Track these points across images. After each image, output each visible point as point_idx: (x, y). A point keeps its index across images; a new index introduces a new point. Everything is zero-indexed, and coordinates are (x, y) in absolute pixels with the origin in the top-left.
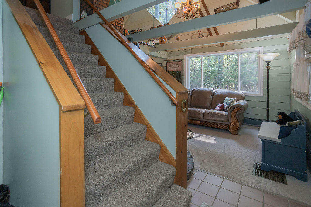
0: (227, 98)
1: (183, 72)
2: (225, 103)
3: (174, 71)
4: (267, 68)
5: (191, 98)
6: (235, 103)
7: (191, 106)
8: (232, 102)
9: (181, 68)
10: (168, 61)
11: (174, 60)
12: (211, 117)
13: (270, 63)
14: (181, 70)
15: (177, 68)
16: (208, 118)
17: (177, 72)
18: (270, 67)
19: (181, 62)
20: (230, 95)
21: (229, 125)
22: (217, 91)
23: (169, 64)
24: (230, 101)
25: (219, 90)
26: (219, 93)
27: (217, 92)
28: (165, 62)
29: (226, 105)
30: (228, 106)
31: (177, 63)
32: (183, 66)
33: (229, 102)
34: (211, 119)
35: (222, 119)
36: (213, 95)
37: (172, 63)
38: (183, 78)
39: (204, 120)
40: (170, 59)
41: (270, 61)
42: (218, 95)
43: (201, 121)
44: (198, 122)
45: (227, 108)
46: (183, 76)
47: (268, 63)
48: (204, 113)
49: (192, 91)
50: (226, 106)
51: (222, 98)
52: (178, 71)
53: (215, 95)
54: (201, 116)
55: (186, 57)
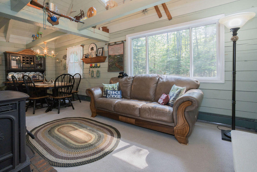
0: (175, 87)
1: (125, 56)
2: (171, 94)
3: (115, 56)
4: (232, 39)
5: (131, 87)
6: (184, 95)
7: (130, 96)
8: (180, 92)
9: (122, 51)
10: (109, 44)
11: (115, 43)
12: (149, 115)
13: (238, 32)
14: (122, 53)
15: (119, 52)
16: (144, 116)
17: (119, 57)
18: (238, 38)
19: (122, 44)
20: (179, 82)
21: (175, 128)
22: (162, 77)
23: (111, 48)
24: (178, 90)
25: (165, 76)
26: (164, 80)
27: (162, 79)
28: (107, 46)
29: (172, 96)
30: (175, 99)
31: (119, 46)
32: (125, 49)
33: (177, 92)
34: (149, 117)
35: (165, 119)
36: (157, 83)
37: (113, 46)
38: (125, 63)
39: (140, 118)
40: (112, 41)
41: (238, 29)
42: (163, 83)
43: (137, 120)
44: (133, 121)
45: (173, 100)
46: (125, 61)
47: (235, 31)
48: (140, 108)
49: (133, 78)
50: (172, 99)
51: (167, 86)
52: (119, 55)
53: (159, 82)
54: (137, 113)
55: (129, 38)
